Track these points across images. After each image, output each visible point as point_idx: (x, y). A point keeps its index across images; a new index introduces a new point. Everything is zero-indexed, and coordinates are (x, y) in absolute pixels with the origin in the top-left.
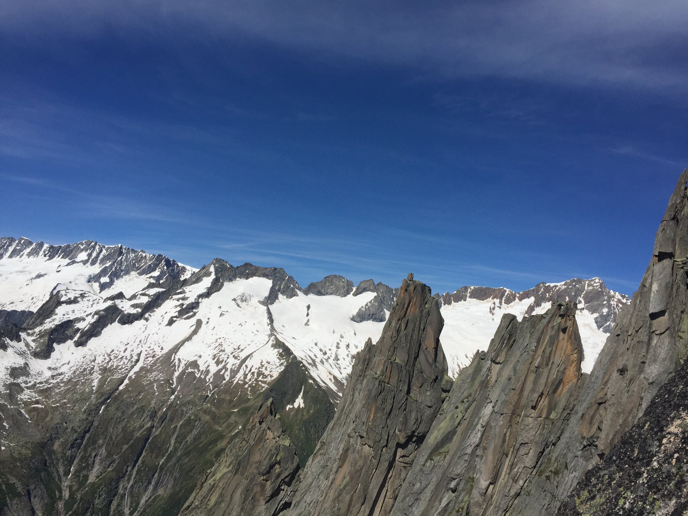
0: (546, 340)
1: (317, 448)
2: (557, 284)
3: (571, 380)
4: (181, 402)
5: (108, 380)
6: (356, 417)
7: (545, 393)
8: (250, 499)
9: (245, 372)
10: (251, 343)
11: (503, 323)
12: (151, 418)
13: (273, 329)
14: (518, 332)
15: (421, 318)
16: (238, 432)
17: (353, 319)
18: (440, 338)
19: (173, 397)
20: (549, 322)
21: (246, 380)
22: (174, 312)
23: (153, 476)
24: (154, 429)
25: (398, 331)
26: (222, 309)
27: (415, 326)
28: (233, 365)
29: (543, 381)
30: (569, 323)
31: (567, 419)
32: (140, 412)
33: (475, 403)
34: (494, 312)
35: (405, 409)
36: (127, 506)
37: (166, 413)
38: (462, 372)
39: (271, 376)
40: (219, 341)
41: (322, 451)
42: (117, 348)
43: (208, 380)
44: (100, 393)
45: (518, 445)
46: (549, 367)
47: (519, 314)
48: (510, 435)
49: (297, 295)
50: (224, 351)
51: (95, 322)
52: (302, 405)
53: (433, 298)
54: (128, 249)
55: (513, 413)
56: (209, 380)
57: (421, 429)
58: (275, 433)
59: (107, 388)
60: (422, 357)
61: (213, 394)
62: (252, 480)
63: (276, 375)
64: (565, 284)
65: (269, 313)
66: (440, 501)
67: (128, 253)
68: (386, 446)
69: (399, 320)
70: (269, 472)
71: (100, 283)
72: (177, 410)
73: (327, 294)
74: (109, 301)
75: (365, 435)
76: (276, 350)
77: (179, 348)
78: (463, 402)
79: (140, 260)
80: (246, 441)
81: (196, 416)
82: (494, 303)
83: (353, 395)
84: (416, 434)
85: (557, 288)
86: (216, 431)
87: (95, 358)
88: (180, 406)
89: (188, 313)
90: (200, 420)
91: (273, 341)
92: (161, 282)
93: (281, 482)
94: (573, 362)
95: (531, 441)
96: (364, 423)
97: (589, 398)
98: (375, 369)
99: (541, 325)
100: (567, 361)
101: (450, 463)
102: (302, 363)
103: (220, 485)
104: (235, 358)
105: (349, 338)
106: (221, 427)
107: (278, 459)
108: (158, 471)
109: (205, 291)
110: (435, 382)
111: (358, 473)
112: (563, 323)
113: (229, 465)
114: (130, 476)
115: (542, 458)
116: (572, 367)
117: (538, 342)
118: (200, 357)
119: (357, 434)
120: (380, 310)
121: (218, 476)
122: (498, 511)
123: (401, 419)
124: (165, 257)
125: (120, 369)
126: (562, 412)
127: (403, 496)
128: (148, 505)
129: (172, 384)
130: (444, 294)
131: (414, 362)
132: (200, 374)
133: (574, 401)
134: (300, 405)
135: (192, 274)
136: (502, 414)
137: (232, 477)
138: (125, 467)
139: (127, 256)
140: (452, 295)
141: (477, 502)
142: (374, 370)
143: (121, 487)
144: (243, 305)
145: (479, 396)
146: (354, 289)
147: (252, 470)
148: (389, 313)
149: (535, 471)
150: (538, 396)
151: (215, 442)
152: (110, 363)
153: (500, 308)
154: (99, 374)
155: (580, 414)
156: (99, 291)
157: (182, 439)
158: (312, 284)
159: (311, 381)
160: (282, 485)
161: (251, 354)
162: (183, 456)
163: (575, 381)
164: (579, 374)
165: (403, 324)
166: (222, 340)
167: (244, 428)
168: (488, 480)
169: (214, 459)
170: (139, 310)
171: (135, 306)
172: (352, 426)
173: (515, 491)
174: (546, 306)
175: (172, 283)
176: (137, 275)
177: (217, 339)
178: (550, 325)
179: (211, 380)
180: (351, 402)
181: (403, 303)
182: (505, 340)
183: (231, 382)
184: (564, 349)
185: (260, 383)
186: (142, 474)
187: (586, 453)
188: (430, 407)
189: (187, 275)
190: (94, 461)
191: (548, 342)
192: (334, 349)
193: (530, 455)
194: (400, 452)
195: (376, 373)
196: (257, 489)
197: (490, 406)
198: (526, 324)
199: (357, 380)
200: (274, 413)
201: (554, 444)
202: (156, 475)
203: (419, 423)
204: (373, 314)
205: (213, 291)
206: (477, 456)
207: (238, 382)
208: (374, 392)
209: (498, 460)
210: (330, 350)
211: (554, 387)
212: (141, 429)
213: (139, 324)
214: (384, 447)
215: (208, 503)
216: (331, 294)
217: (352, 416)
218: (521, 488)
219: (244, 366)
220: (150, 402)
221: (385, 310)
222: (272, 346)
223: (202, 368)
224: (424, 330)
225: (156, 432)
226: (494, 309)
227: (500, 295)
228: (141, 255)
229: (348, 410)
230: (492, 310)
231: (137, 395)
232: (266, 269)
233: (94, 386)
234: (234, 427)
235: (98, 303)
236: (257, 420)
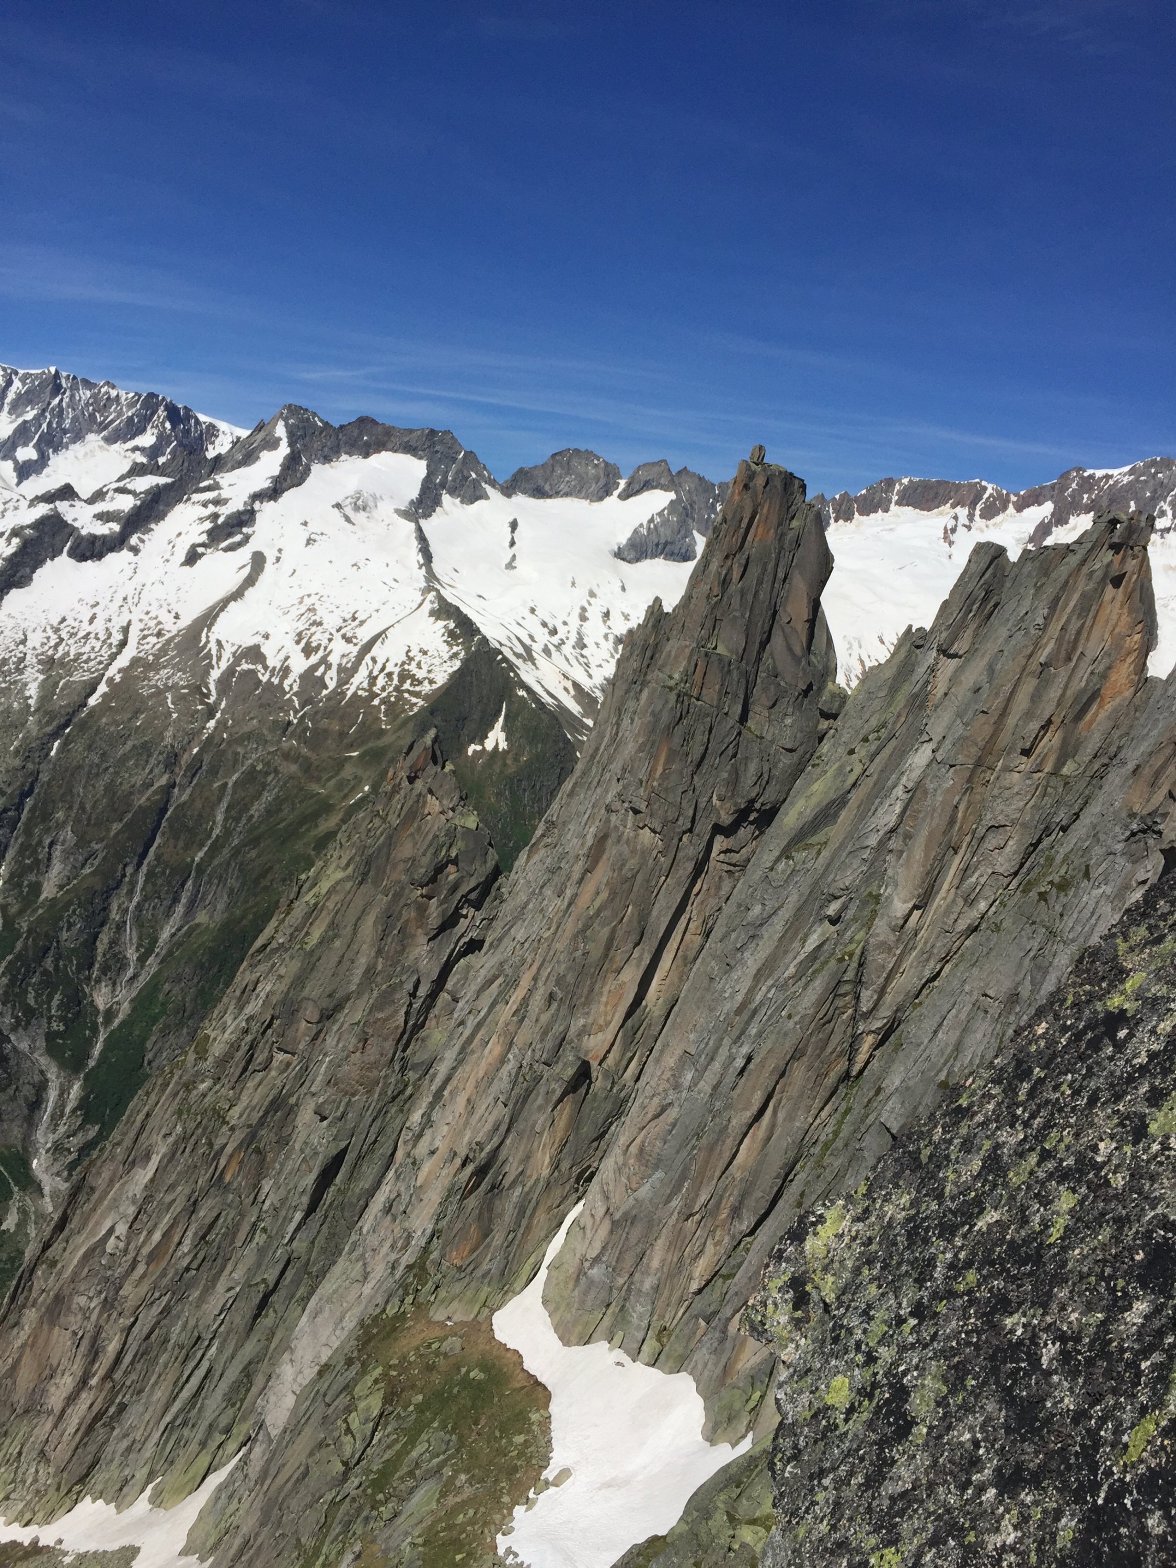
0: (1072, 604)
1: (539, 832)
2: (1110, 472)
3: (1120, 692)
4: (230, 735)
5: (61, 684)
6: (624, 770)
7: (1057, 720)
8: (395, 932)
9: (371, 672)
10: (382, 608)
11: (973, 566)
12: (166, 767)
13: (431, 576)
14: (1008, 585)
15: (779, 553)
16: (362, 799)
17: (619, 554)
18: (821, 599)
19: (212, 724)
20: (1083, 562)
21: (375, 689)
22: (197, 534)
23: (183, 885)
24: (176, 790)
25: (725, 583)
26: (312, 527)
27: (764, 570)
28: (343, 656)
29: (1054, 693)
30: (1131, 565)
31: (1099, 776)
32: (141, 754)
33: (893, 742)
34: (953, 537)
35: (734, 756)
36: (132, 944)
37: (198, 758)
38: (868, 676)
39: (431, 682)
40: (308, 602)
41: (549, 840)
42: (73, 614)
43: (287, 689)
44: (46, 713)
45: (981, 831)
46: (1073, 664)
47: (1014, 542)
48: (967, 809)
49: (487, 498)
50: (320, 624)
51: (14, 555)
52: (503, 745)
53: (811, 506)
54: (75, 378)
55: (978, 764)
56: (291, 688)
57: (770, 796)
58: (445, 802)
59: (60, 702)
60: (777, 641)
61: (303, 717)
62: (397, 896)
63: (441, 678)
64: (1131, 473)
65: (422, 538)
66: (804, 940)
67: (74, 388)
68: (690, 830)
69: (727, 557)
70: (433, 880)
71: (16, 461)
72: (224, 751)
73: (557, 494)
74: (42, 504)
75: (642, 806)
76: (441, 623)
77: (217, 615)
78: (865, 740)
79: (105, 405)
80: (381, 817)
81: (267, 764)
82: (956, 518)
83: (618, 724)
84: (757, 805)
85: (1111, 482)
86: (313, 796)
87: (26, 636)
88: (230, 742)
89: (230, 535)
90: (276, 771)
91: (432, 602)
92: (161, 460)
93: (460, 901)
94: (1129, 654)
95: (1013, 823)
96: (641, 782)
97: (1155, 732)
98: (668, 667)
99: (1062, 571)
100: (1116, 651)
101: (829, 865)
102: (501, 653)
103: (330, 905)
104: (348, 640)
105: (610, 597)
106: (323, 787)
107: (453, 855)
108: (193, 874)
109: (267, 484)
110: (806, 696)
111: (626, 886)
112: (1116, 565)
113: (348, 865)
114: (133, 884)
115: (1033, 855)
116: (1126, 665)
117: (1054, 605)
118: (266, 636)
119: (626, 805)
120: (683, 532)
121: (324, 886)
122: (928, 960)
123: (725, 775)
124: (164, 399)
125: (86, 662)
126: (1090, 761)
127: (724, 930)
128: (176, 943)
129: (208, 696)
130: (837, 497)
131: (759, 653)
132: (268, 674)
133: (1121, 737)
134: (497, 744)
135: (234, 444)
136: (951, 766)
137: (354, 889)
138: (121, 866)
139: (72, 397)
140: (856, 500)
141: (883, 943)
142: (667, 670)
143: (114, 907)
144: (359, 517)
145: (905, 727)
146: (622, 483)
147: (398, 875)
148: (704, 539)
149: (1015, 883)
150: (1038, 726)
151: (312, 818)
152: (60, 648)
153: (969, 528)
154: (38, 671)
155: (1131, 766)
156: (15, 480)
157: (241, 813)
158: (521, 471)
159: (521, 693)
160: (462, 908)
161: (384, 632)
162: (245, 846)
163: (1128, 693)
164: (1139, 680)
165: (735, 566)
166: (314, 599)
167: (375, 789)
168: (911, 899)
169: (313, 853)
170: (116, 527)
171: (104, 517)
172: (615, 788)
173: (969, 921)
174: (1082, 523)
175: (186, 464)
176: (102, 443)
177: (302, 598)
178: (1085, 570)
179: (296, 688)
180: (613, 739)
181: (738, 517)
182: (973, 604)
183: (339, 694)
184: (1112, 622)
185: (406, 695)
186: (160, 882)
187: (1134, 846)
188: (791, 751)
189: (219, 447)
190: (50, 854)
191: (1075, 606)
192: (574, 621)
193: (1008, 849)
194: (720, 843)
195: (671, 678)
196: (410, 914)
197: (926, 750)
198: (1029, 567)
199: (627, 692)
200: (440, 760)
201: (1064, 829)
202: (190, 882)
203: (764, 783)
204: (666, 544)
205: (285, 485)
206: (891, 851)
207: (355, 694)
208: (665, 718)
209: (935, 859)
210: (565, 623)
211: (1078, 707)
212: (147, 789)
213: (117, 560)
214: (684, 833)
215: (306, 940)
216: (567, 495)
217: (616, 767)
218: (982, 918)
219: (368, 658)
220: (162, 733)
221: (695, 532)
222: (432, 613)
223: (273, 661)
224: (784, 580)
225: (181, 796)
226: (954, 530)
227: (971, 497)
228: (107, 393)
229: (606, 757)
230: (948, 534)
231: (130, 719)
232: (411, 431)
233: (30, 697)
234: (353, 787)
235: (16, 508)
236: (403, 774)
